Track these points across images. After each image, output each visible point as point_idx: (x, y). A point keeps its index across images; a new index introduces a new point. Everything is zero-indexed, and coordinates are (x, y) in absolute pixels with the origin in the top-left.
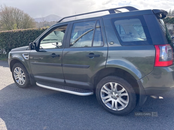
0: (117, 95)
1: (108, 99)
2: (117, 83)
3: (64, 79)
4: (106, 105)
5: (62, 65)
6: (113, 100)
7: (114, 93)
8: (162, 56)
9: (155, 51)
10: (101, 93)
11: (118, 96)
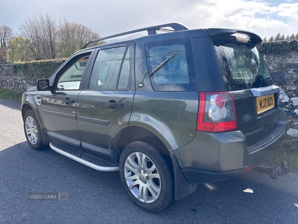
0: (146, 175)
1: (135, 180)
2: (145, 154)
3: (80, 139)
4: (131, 190)
5: (76, 117)
6: (142, 184)
7: (142, 171)
8: (210, 111)
9: (198, 101)
10: (125, 169)
11: (148, 178)
